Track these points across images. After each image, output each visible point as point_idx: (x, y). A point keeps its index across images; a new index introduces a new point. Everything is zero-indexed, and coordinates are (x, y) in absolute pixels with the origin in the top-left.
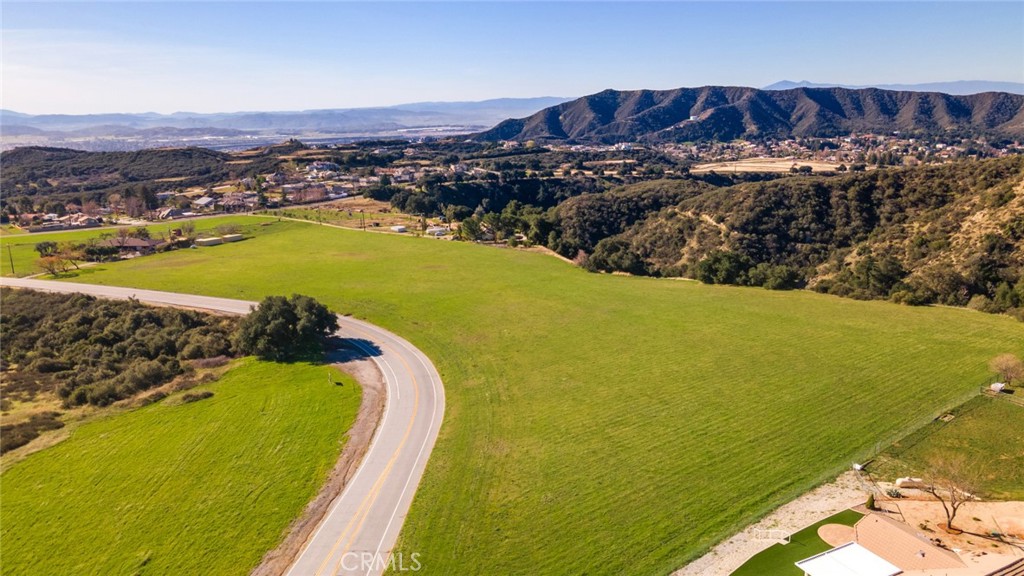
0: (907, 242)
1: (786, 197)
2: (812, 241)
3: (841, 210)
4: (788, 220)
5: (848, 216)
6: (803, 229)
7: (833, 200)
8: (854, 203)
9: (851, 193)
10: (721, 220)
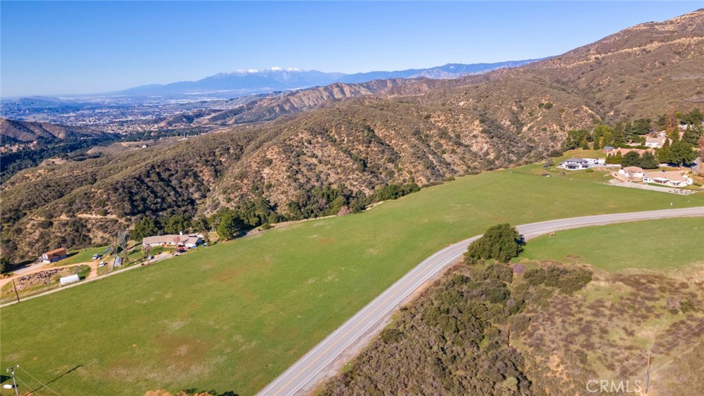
0: (245, 190)
1: (130, 188)
2: (165, 209)
3: (159, 188)
4: (144, 200)
5: (165, 191)
6: (155, 204)
7: (150, 184)
8: (160, 183)
9: (154, 177)
10: (106, 213)
